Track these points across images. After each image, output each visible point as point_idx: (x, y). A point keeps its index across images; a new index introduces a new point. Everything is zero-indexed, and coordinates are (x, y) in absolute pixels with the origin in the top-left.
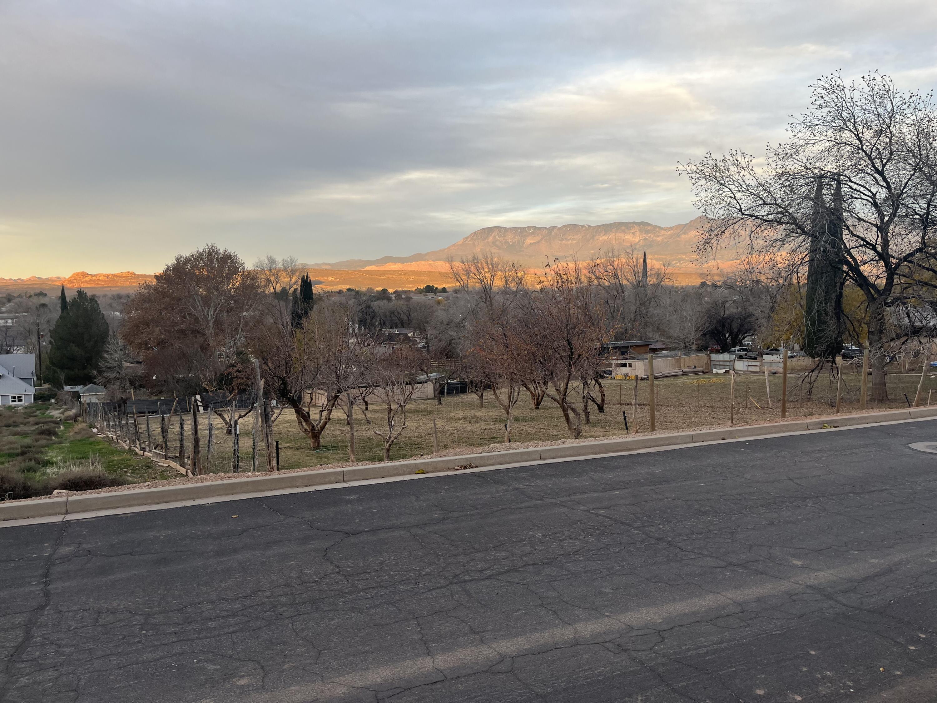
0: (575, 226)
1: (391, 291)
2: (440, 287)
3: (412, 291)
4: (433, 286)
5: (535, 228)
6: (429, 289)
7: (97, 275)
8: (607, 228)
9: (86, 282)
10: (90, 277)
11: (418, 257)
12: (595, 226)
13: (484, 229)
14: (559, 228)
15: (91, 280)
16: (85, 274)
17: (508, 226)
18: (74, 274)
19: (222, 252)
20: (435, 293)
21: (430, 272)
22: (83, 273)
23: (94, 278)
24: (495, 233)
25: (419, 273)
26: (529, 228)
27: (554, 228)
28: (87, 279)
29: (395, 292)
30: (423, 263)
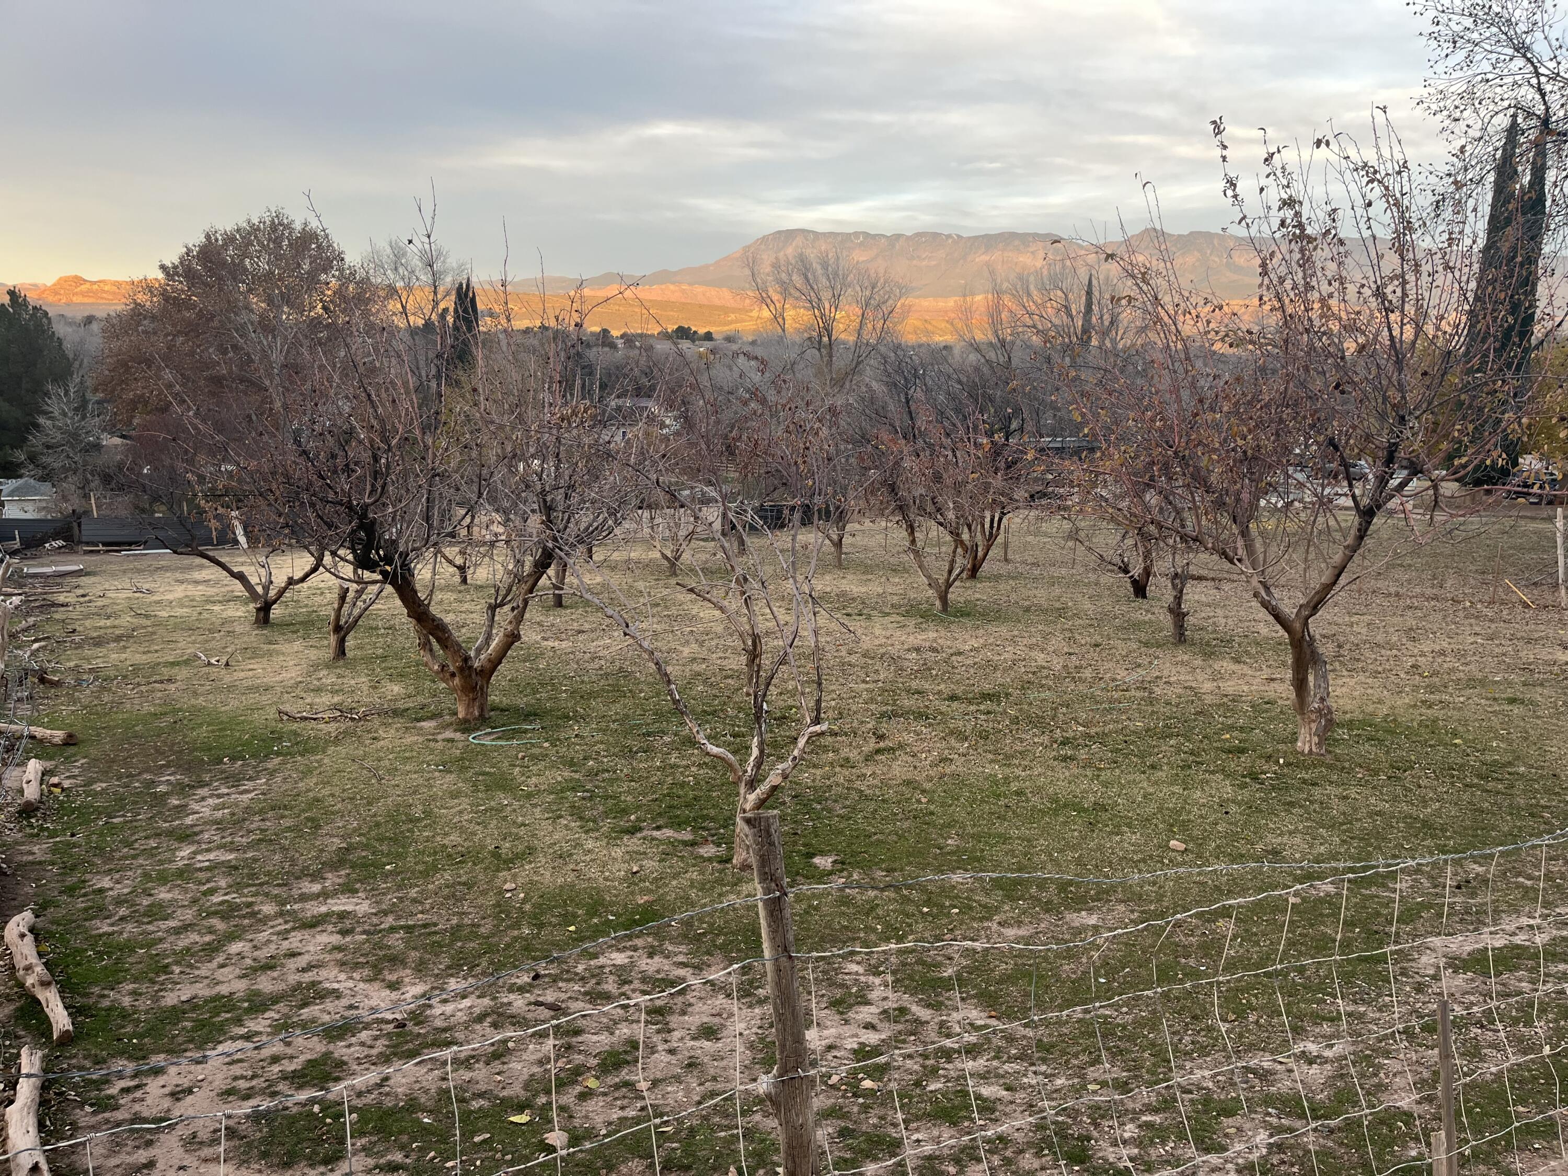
0: (935, 235)
1: (615, 333)
2: (702, 331)
3: (652, 336)
4: (689, 329)
5: (866, 235)
6: (683, 333)
7: (100, 282)
8: (990, 241)
9: (83, 294)
10: (87, 286)
11: (663, 277)
12: (969, 238)
13: (779, 232)
14: (909, 238)
15: (90, 291)
16: (79, 281)
17: (820, 229)
18: (61, 279)
19: (298, 226)
20: (693, 341)
21: (684, 304)
22: (76, 277)
23: (95, 287)
24: (799, 241)
25: (665, 305)
26: (856, 234)
27: (898, 237)
28: (84, 287)
29: (622, 336)
30: (672, 287)
